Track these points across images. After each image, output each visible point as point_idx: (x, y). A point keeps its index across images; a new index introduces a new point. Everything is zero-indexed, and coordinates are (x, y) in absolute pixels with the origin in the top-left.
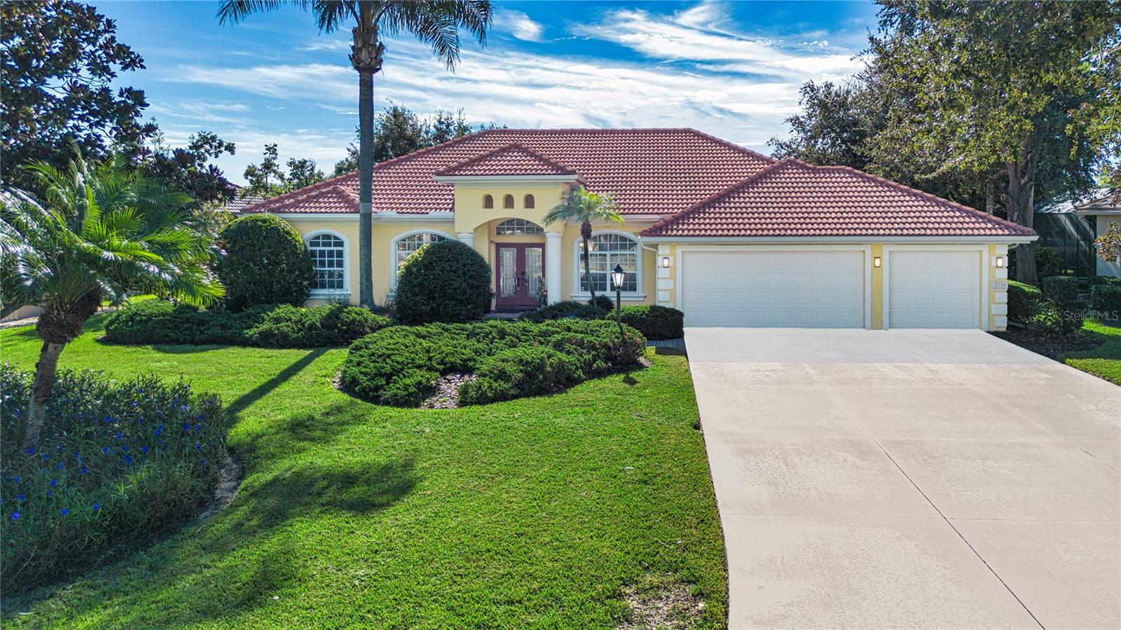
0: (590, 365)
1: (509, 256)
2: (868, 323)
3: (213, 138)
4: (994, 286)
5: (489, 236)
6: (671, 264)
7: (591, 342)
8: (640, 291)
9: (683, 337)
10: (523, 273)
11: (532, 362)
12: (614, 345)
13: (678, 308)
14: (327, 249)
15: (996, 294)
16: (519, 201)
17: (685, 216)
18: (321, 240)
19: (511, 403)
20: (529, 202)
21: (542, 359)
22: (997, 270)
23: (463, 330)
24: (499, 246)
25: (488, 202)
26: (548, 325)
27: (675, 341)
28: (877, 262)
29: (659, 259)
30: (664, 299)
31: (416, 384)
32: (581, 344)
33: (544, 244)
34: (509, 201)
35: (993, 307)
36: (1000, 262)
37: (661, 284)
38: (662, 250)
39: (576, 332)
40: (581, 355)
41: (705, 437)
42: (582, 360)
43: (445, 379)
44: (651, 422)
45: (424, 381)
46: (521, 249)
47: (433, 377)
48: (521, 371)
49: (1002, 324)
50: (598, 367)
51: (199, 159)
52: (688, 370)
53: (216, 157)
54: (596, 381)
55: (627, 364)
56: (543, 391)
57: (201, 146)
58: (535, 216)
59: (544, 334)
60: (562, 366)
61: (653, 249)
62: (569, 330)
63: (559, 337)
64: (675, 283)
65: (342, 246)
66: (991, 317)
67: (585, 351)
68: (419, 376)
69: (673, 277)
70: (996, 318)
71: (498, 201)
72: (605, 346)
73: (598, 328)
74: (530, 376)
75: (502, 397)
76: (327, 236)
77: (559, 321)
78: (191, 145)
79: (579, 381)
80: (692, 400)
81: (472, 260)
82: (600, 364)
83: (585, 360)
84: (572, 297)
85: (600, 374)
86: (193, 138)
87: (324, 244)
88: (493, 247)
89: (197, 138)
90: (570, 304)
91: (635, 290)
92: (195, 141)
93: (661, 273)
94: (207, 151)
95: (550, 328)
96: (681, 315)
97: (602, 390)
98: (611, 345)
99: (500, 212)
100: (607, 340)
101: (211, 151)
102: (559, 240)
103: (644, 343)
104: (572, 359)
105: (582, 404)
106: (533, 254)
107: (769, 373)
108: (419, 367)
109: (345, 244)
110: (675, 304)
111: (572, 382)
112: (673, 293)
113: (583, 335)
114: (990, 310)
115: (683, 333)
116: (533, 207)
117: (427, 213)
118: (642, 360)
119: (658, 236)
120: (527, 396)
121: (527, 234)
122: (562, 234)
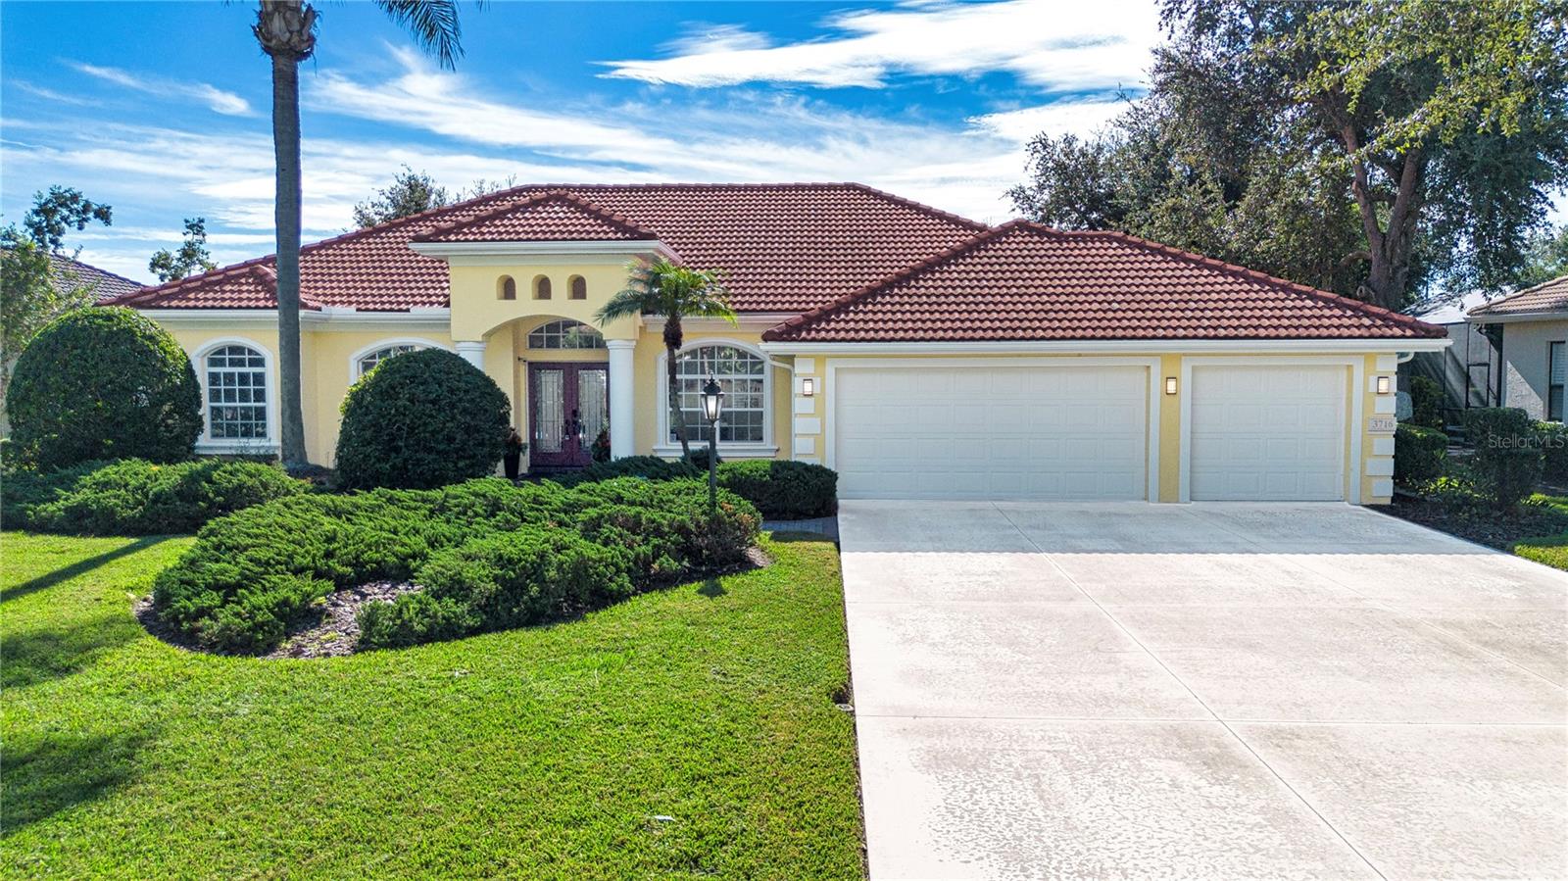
0: (647, 565)
1: (552, 386)
2: (1153, 491)
3: (75, 198)
4: (1373, 426)
5: (516, 349)
6: (817, 391)
7: (653, 521)
8: (768, 443)
9: (836, 515)
10: (575, 413)
11: (520, 560)
12: (698, 525)
13: (829, 465)
14: (237, 370)
15: (1376, 440)
16: (560, 287)
17: (841, 308)
18: (227, 357)
19: (462, 644)
20: (578, 288)
21: (542, 555)
22: (1378, 399)
23: (424, 501)
24: (535, 368)
25: (508, 289)
26: (582, 491)
27: (820, 522)
28: (1171, 386)
29: (797, 382)
30: (803, 451)
31: (277, 605)
32: (634, 526)
33: (608, 363)
34: (543, 288)
35: (1369, 461)
36: (1383, 385)
37: (799, 424)
38: (801, 368)
39: (632, 503)
40: (631, 547)
41: (859, 721)
42: (631, 554)
43: (357, 593)
44: (743, 687)
45: (295, 598)
46: (570, 371)
47: (321, 590)
48: (496, 579)
49: (1385, 491)
50: (662, 569)
51: (49, 232)
52: (837, 574)
53: (81, 228)
54: (656, 595)
55: (723, 562)
56: (535, 618)
57: (54, 211)
58: (585, 313)
59: (571, 508)
60: (581, 567)
61: (787, 366)
62: (619, 500)
63: (593, 512)
64: (823, 424)
65: (263, 366)
66: (1366, 479)
67: (638, 538)
68: (289, 588)
69: (820, 411)
70: (1375, 481)
71: (525, 287)
72: (682, 529)
73: (672, 497)
74: (512, 589)
75: (447, 631)
76: (236, 349)
77: (603, 484)
78: (36, 207)
79: (620, 597)
80: (839, 635)
81: (467, 382)
82: (667, 563)
83: (638, 555)
84: (655, 450)
85: (666, 582)
86: (41, 197)
87: (233, 363)
88: (524, 371)
89: (47, 195)
90: (643, 459)
91: (761, 439)
92: (43, 201)
93: (799, 405)
94: (65, 219)
95: (582, 497)
96: (831, 477)
97: (660, 616)
98: (692, 527)
99: (526, 305)
100: (686, 517)
101: (72, 219)
102: (630, 353)
103: (756, 524)
104: (608, 552)
105: (612, 645)
106: (590, 382)
107: (988, 579)
108: (299, 571)
109: (267, 363)
110: (823, 459)
111: (604, 598)
112: (819, 438)
113: (639, 509)
114: (1363, 465)
115: (836, 507)
116: (583, 296)
117: (408, 310)
118: (753, 554)
119: (794, 340)
120: (500, 628)
121: (581, 346)
122: (634, 343)
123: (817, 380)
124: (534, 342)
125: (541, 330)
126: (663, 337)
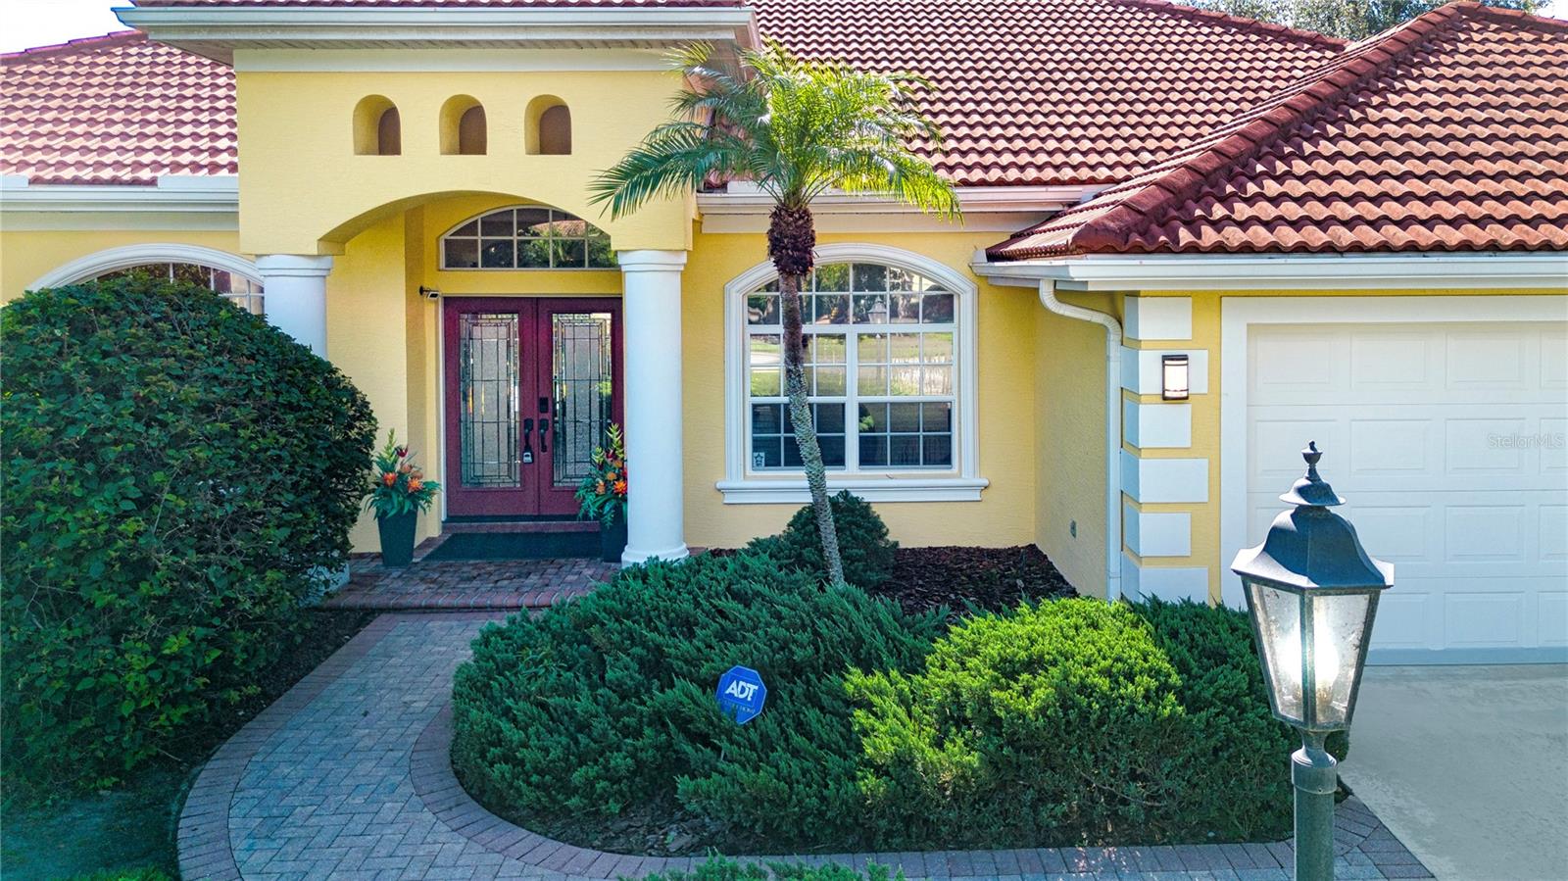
1: (494, 346)
5: (413, 271)
6: (1200, 386)
16: (508, 126)
17: (1234, 167)
20: (553, 129)
24: (459, 310)
25: (382, 129)
30: (1162, 548)
33: (619, 300)
34: (468, 129)
38: (1150, 326)
46: (535, 315)
61: (1098, 318)
69: (1206, 442)
71: (423, 126)
88: (433, 319)
91: (947, 460)
99: (430, 168)
102: (675, 282)
112: (1205, 513)
116: (566, 149)
117: (153, 182)
121: (560, 264)
122: (683, 258)
123: (1199, 358)
124: (457, 256)
125: (470, 229)
126: (765, 244)
